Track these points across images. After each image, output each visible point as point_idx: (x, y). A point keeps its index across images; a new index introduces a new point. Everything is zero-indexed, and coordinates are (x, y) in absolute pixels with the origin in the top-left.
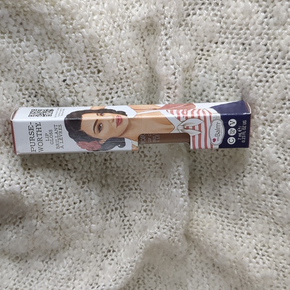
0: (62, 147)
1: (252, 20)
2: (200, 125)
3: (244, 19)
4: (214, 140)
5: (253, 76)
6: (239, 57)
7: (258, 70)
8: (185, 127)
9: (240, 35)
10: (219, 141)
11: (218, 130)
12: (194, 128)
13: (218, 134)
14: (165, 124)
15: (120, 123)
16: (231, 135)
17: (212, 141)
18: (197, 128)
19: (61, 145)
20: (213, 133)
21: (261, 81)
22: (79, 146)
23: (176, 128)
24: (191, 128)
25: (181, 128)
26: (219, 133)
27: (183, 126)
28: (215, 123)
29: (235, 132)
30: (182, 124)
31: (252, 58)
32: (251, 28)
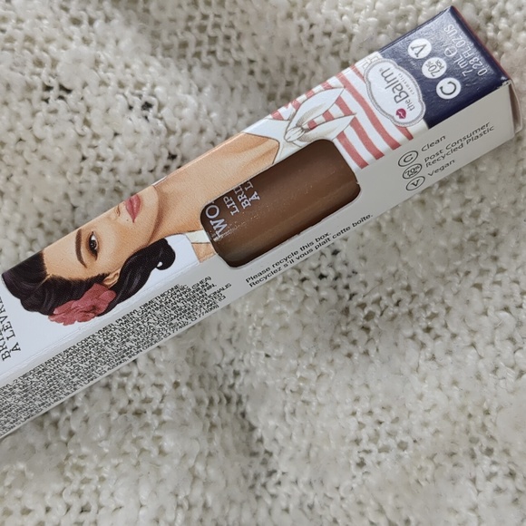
0: (16, 348)
2: (340, 102)
4: (402, 113)
8: (305, 126)
10: (417, 108)
11: (394, 85)
12: (328, 117)
13: (400, 93)
14: (251, 148)
15: (138, 207)
16: (437, 75)
17: (397, 118)
18: (336, 111)
20: (386, 100)
22: (58, 321)
23: (282, 141)
24: (322, 119)
25: (295, 134)
26: (401, 90)
27: (297, 126)
29: (444, 64)
30: (294, 124)
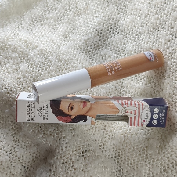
19: (46, 117)
28: (145, 110)
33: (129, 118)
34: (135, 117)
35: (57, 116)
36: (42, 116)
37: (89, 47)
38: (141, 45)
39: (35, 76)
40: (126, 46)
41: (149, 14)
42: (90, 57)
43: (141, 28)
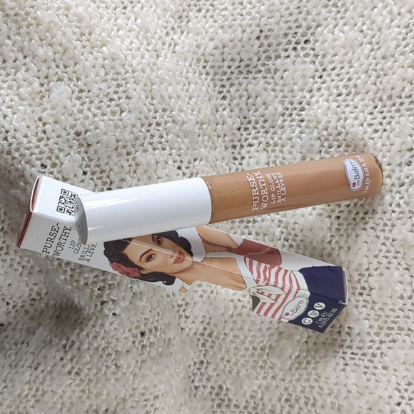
1: (356, 55)
3: (346, 54)
5: (365, 125)
6: (344, 104)
7: (369, 117)
8: (260, 292)
9: (341, 76)
14: (237, 281)
15: (180, 262)
21: (376, 131)
23: (248, 288)
25: (254, 290)
27: (258, 289)
31: (360, 102)
32: (356, 65)
33: (260, 304)
34: (272, 305)
35: (111, 262)
36: (80, 253)
37: (225, 62)
38: (346, 119)
39: (83, 125)
40: (314, 99)
41: (396, 55)
42: (221, 89)
43: (363, 76)
